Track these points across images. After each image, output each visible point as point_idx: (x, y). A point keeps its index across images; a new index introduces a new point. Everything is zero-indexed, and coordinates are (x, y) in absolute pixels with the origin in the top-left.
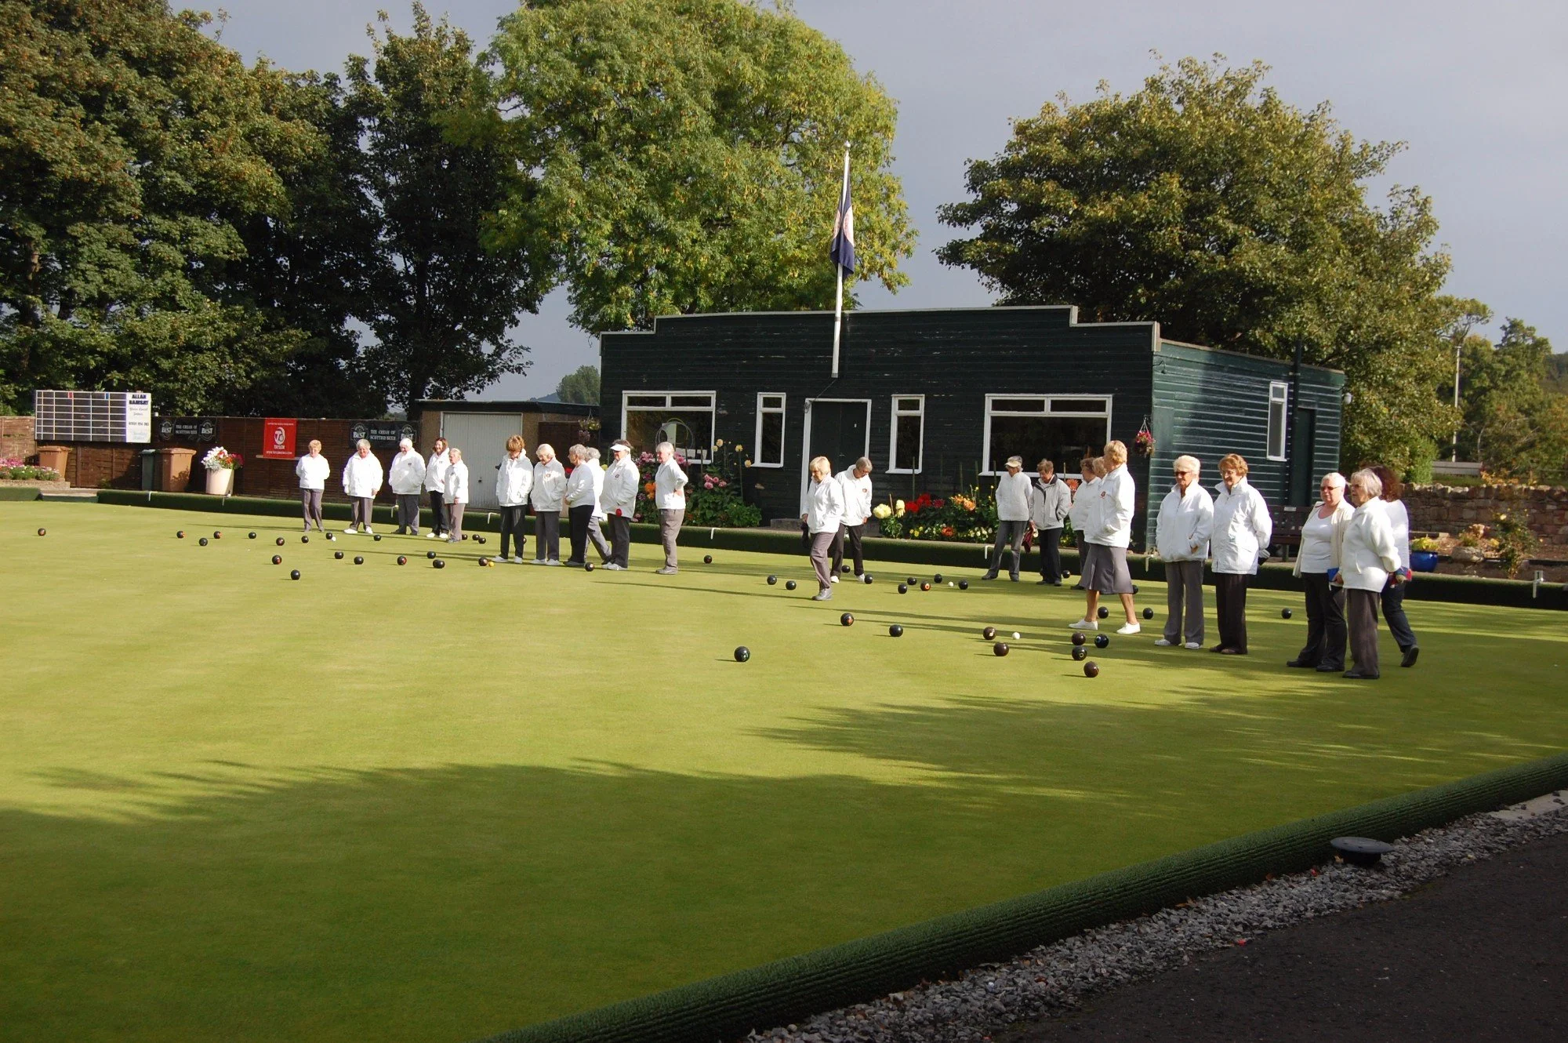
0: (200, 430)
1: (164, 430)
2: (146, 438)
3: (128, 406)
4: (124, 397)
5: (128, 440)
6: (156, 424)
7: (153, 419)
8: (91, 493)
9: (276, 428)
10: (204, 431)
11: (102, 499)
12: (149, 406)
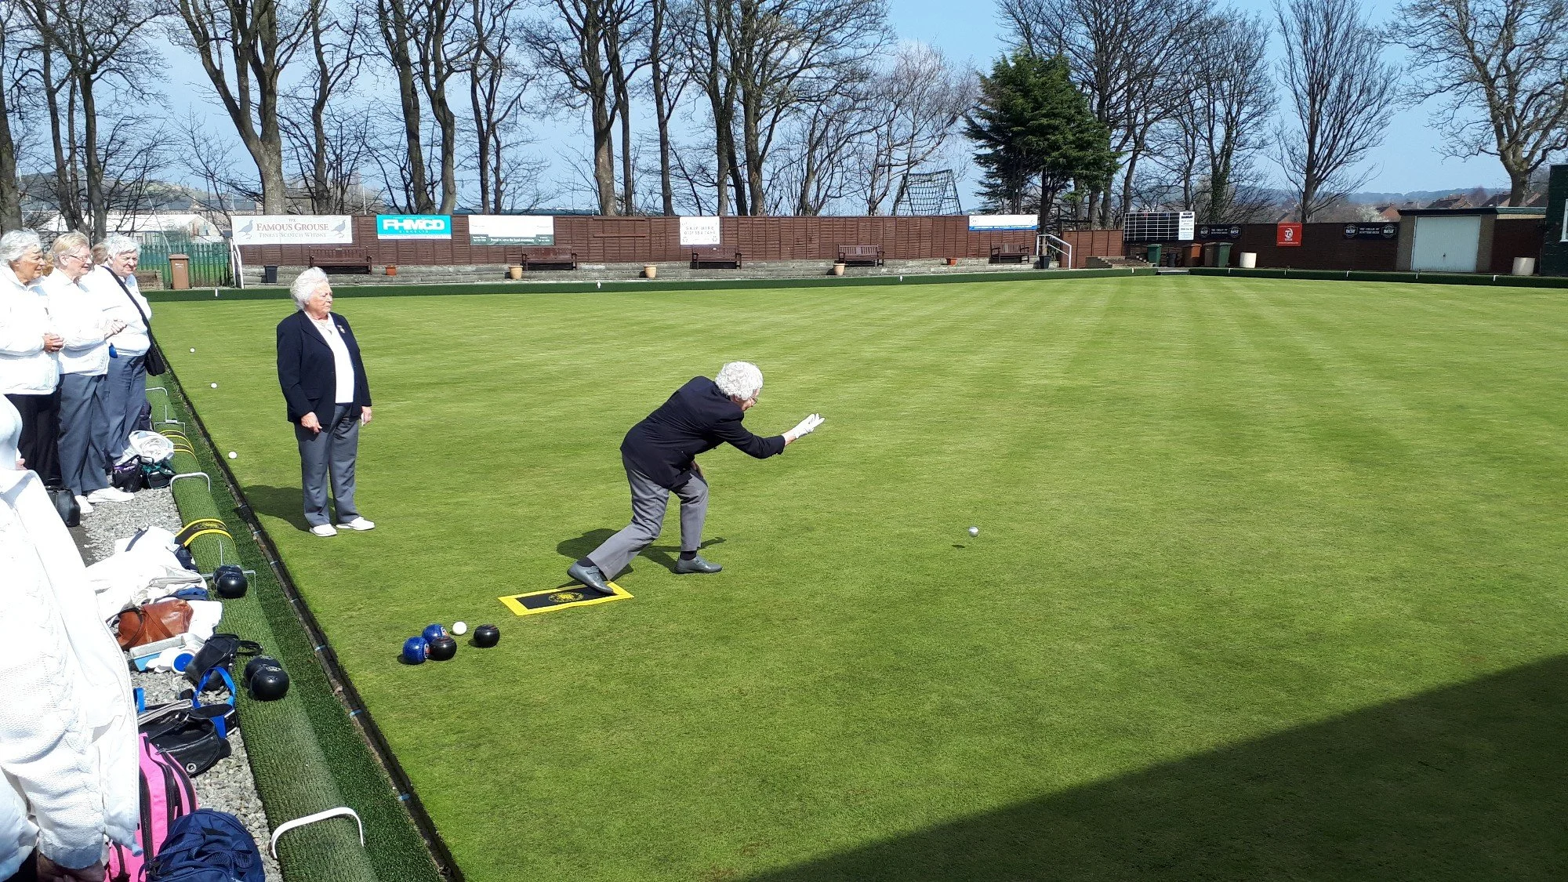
0: (1229, 231)
1: (1202, 232)
2: (1192, 238)
3: (1180, 219)
4: (1178, 214)
5: (1181, 238)
6: (1197, 229)
7: (1195, 226)
8: (1185, 270)
9: (1286, 229)
10: (1232, 232)
11: (1192, 273)
12: (1193, 219)
